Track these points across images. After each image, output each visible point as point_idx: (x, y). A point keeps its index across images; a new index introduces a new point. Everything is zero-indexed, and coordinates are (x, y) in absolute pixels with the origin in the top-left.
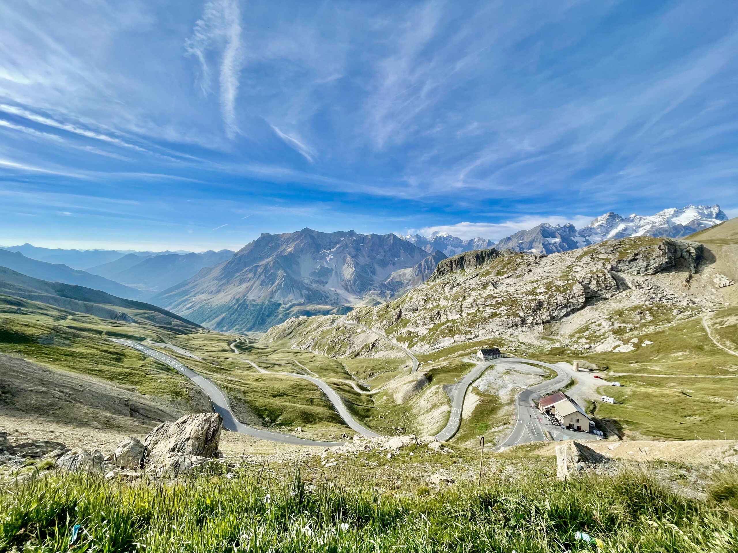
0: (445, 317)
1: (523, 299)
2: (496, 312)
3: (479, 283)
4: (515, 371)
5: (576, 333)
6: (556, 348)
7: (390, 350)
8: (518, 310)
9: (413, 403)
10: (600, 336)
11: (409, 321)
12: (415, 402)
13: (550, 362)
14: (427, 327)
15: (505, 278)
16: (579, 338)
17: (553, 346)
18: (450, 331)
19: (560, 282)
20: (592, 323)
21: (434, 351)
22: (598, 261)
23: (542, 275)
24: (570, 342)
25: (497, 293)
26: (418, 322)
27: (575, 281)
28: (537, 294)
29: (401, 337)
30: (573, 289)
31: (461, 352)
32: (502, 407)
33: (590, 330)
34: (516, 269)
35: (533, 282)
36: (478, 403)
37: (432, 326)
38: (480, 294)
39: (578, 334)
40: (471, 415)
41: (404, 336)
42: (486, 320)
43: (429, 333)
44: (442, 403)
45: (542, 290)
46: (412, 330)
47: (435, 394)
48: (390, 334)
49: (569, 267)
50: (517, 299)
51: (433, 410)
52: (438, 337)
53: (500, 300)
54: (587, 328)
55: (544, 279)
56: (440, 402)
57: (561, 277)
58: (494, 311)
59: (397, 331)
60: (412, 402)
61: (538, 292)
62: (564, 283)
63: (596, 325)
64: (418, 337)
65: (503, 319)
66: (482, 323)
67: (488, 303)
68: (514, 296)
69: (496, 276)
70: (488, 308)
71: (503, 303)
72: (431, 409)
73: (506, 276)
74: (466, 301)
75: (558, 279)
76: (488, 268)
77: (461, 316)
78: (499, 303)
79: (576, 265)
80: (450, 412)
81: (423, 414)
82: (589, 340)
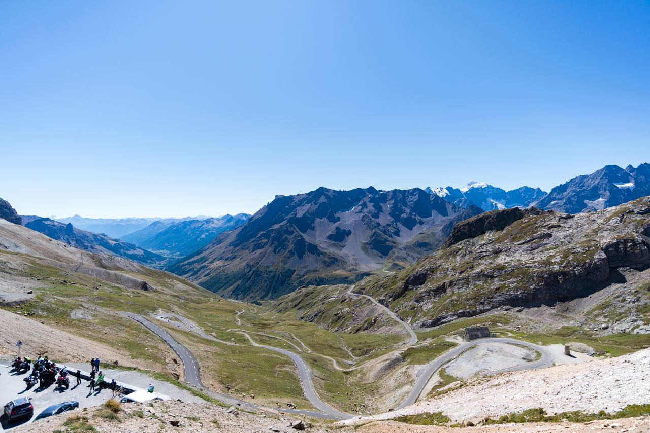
0: (451, 289)
1: (535, 270)
2: (505, 284)
6: (568, 328)
7: (391, 325)
8: (529, 282)
9: (383, 382)
10: (620, 314)
14: (431, 300)
15: (521, 244)
16: (596, 316)
17: (565, 324)
18: (454, 305)
19: (580, 249)
20: (615, 298)
22: (629, 223)
23: (563, 240)
24: (586, 321)
25: (507, 263)
26: (423, 294)
27: (598, 247)
28: (552, 264)
29: (405, 310)
33: (611, 307)
34: (536, 233)
35: (552, 249)
37: (437, 299)
38: (490, 264)
39: (597, 311)
41: (408, 309)
42: (492, 294)
43: (434, 307)
44: (405, 383)
45: (558, 259)
46: (416, 303)
48: (395, 307)
49: (595, 230)
50: (528, 268)
51: (397, 389)
52: (441, 311)
54: (607, 304)
55: (564, 245)
57: (582, 243)
59: (402, 304)
61: (553, 261)
62: (583, 250)
63: (619, 301)
64: (421, 311)
65: (512, 292)
67: (496, 275)
68: (526, 266)
69: (512, 241)
70: (496, 279)
71: (513, 274)
73: (522, 241)
74: (474, 271)
75: (578, 246)
77: (468, 288)
78: (509, 274)
79: (603, 228)
81: (388, 393)
82: (608, 319)
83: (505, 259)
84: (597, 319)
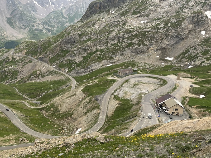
0: (95, 47)
1: (150, 33)
2: (131, 42)
3: (120, 20)
4: (141, 82)
5: (180, 55)
6: (168, 66)
7: (54, 75)
8: (146, 40)
9: (74, 110)
11: (68, 51)
12: (75, 109)
13: (164, 75)
14: (82, 55)
15: (138, 17)
16: (182, 58)
17: (166, 64)
18: (99, 58)
19: (174, 20)
20: (190, 48)
21: (87, 73)
22: (199, 4)
23: (163, 14)
24: (176, 61)
25: (132, 28)
26: (75, 52)
27: (184, 19)
28: (159, 29)
29: (63, 64)
30: (181, 25)
31: (106, 72)
32: (133, 106)
33: (189, 53)
34: (147, 9)
35: (157, 20)
36: (118, 105)
37: (85, 55)
38: (121, 30)
39: (182, 56)
40: (113, 114)
41: (64, 63)
42: (123, 49)
43: (83, 60)
44: (93, 108)
45: (162, 26)
46: (70, 58)
47: (89, 102)
48: (53, 62)
49: (180, 8)
50: (145, 32)
51: (88, 113)
52: (90, 62)
53: (134, 33)
54: (187, 51)
55: (164, 17)
56: (92, 107)
57: (175, 16)
58: (130, 42)
59: (59, 60)
60: (72, 110)
61: (159, 27)
62: (176, 20)
63: (193, 49)
64: (75, 63)
65: (135, 47)
66: (121, 51)
67: (125, 36)
68: (144, 30)
69: (132, 15)
70: (125, 39)
71: (136, 36)
72: (86, 113)
73: (138, 15)
74: (111, 35)
75: (173, 17)
76: (127, 8)
77: (107, 46)
78: (133, 36)
79: (185, 7)
80: (99, 113)
81: (80, 117)
82: (188, 59)
83: (130, 26)
84: (182, 60)
